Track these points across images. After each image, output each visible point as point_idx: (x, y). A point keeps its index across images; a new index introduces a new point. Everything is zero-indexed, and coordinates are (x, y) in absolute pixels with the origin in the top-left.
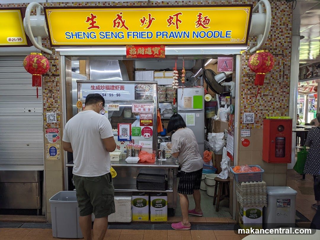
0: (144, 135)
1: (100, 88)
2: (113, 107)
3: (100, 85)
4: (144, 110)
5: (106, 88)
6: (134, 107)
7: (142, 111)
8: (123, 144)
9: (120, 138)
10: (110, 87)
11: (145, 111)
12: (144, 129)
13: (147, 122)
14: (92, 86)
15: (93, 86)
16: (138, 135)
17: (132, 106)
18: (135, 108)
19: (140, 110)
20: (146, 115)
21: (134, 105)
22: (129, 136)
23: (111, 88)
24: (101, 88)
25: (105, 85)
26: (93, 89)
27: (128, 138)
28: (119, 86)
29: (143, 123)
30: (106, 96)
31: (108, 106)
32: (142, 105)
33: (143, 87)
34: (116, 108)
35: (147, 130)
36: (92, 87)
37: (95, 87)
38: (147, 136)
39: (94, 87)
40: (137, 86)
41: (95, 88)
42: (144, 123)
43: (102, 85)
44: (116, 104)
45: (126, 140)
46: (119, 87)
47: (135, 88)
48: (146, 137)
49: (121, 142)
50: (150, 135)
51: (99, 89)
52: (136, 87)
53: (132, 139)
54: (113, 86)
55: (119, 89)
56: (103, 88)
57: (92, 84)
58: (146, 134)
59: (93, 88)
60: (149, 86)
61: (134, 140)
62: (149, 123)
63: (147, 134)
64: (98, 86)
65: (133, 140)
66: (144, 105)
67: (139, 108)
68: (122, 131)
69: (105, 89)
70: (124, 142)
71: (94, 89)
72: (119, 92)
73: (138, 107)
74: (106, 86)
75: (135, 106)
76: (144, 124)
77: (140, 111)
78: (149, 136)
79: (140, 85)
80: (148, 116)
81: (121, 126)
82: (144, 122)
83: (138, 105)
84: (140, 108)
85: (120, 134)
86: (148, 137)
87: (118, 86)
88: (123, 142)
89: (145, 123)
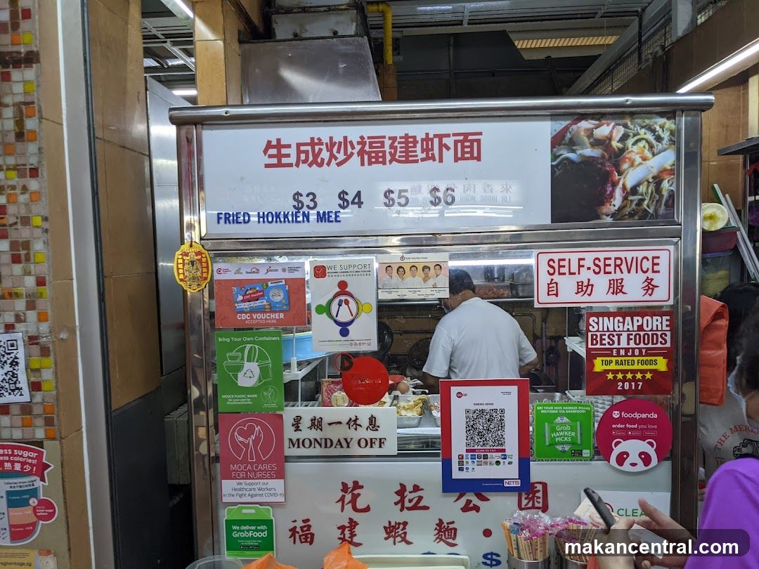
0: (616, 451)
1: (325, 155)
2: (409, 279)
3: (324, 133)
4: (617, 287)
5: (361, 153)
6: (544, 268)
7: (601, 294)
8: (477, 509)
9: (456, 475)
10: (388, 143)
11: (620, 297)
12: (616, 415)
13: (636, 367)
14: (269, 145)
15: (279, 146)
16: (576, 454)
17: (531, 261)
18: (556, 278)
19: (583, 288)
20: (631, 324)
21: (544, 259)
22: (515, 460)
23: (393, 156)
24: (332, 156)
25: (354, 132)
26: (274, 161)
27: (509, 471)
28: (445, 140)
29: (610, 376)
30: (360, 204)
31: (376, 265)
32: (602, 256)
33: (610, 138)
34: (431, 282)
35: (633, 421)
36: (273, 151)
37: (293, 151)
38: (634, 457)
39: (284, 151)
40: (566, 129)
41: (293, 160)
42: (615, 372)
43: (337, 132)
44: (431, 257)
45: (497, 486)
46: (449, 141)
47: (553, 146)
48: (626, 467)
49: (463, 502)
50: (652, 452)
51: (315, 162)
52: (557, 141)
53: (533, 479)
54: (409, 141)
55: (448, 155)
56: (341, 157)
57: (273, 133)
58: (625, 446)
59: (279, 156)
60: (653, 131)
61: (545, 485)
62: (648, 376)
63: (634, 447)
64: (312, 143)
65: (539, 487)
66: (613, 255)
67: (578, 278)
68: (470, 428)
69: (356, 159)
70: (485, 499)
71: (284, 160)
72: (446, 173)
73: (574, 268)
74: (362, 142)
75: (556, 268)
76: (615, 380)
77: (586, 298)
78: (646, 459)
79: (585, 124)
80: (640, 328)
81: (459, 395)
82: (613, 367)
83: (574, 258)
84: (585, 275)
85: (459, 445)
86: (641, 467)
87: (440, 137)
88: (476, 501)
89: (620, 376)
